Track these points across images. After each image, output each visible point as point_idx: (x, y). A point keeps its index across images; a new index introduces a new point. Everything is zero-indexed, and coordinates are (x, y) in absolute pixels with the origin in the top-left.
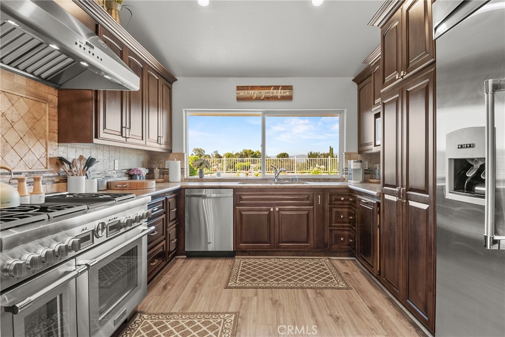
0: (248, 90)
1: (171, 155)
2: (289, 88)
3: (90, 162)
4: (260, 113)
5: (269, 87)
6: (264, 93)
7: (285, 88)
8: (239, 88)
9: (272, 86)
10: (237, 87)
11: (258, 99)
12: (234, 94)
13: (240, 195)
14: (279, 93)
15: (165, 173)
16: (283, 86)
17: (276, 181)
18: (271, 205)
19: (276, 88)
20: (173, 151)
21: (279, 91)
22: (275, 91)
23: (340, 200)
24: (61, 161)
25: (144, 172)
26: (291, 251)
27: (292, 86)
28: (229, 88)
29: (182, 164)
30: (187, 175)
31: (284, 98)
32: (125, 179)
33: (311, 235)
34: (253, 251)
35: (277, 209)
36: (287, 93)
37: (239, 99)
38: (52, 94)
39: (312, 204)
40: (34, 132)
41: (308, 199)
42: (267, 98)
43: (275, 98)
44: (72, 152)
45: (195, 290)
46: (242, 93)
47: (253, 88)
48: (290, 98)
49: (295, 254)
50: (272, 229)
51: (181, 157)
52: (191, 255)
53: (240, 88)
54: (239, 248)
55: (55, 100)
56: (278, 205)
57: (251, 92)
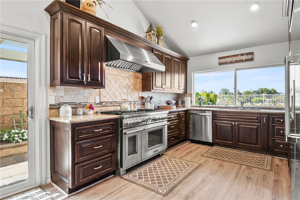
0: (225, 58)
1: (187, 95)
2: (252, 54)
3: (151, 98)
4: (234, 70)
5: (237, 55)
6: (234, 59)
7: (247, 54)
8: (220, 58)
9: (239, 55)
10: (219, 58)
11: (231, 62)
12: (217, 61)
14: (244, 58)
15: (183, 103)
16: (246, 53)
17: (242, 108)
18: (233, 121)
19: (242, 55)
20: (188, 93)
21: (244, 56)
22: (242, 57)
23: (280, 121)
24: (143, 98)
25: (174, 102)
26: (247, 148)
27: (253, 52)
28: (214, 59)
29: (191, 99)
30: (194, 104)
31: (247, 60)
32: (166, 105)
33: (259, 141)
36: (250, 57)
37: (220, 64)
38: (140, 75)
39: (260, 122)
40: (135, 89)
41: (257, 119)
42: (237, 62)
43: (242, 61)
44: (146, 94)
46: (222, 61)
47: (228, 57)
48: (252, 59)
49: (249, 151)
50: (234, 134)
51: (191, 95)
52: (193, 141)
53: (221, 58)
54: (215, 142)
55: (141, 77)
56: (237, 121)
57: (227, 60)
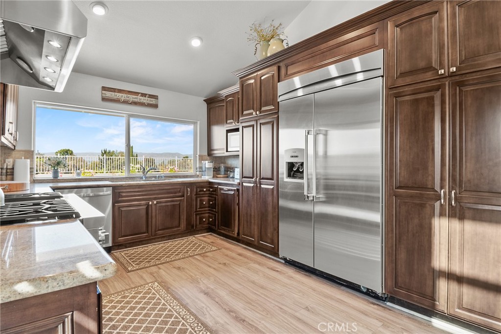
0: (115, 92)
2: (155, 97)
4: (125, 115)
5: (136, 93)
6: (132, 98)
7: (151, 96)
8: (104, 89)
9: (139, 93)
10: (103, 87)
11: (125, 102)
12: (98, 94)
13: (119, 193)
15: (9, 173)
16: (149, 95)
17: (144, 179)
18: (150, 199)
19: (144, 95)
20: (18, 149)
21: (146, 99)
22: (143, 98)
23: (203, 191)
26: (164, 237)
27: (157, 96)
29: (32, 163)
31: (150, 105)
33: (182, 221)
34: (129, 243)
35: (155, 202)
36: (153, 101)
37: (105, 99)
39: (183, 196)
41: (180, 192)
42: (135, 103)
43: (142, 104)
46: (109, 94)
47: (120, 91)
48: (156, 106)
49: (167, 239)
50: (150, 220)
51: (29, 155)
53: (107, 89)
56: (155, 199)
57: (119, 95)
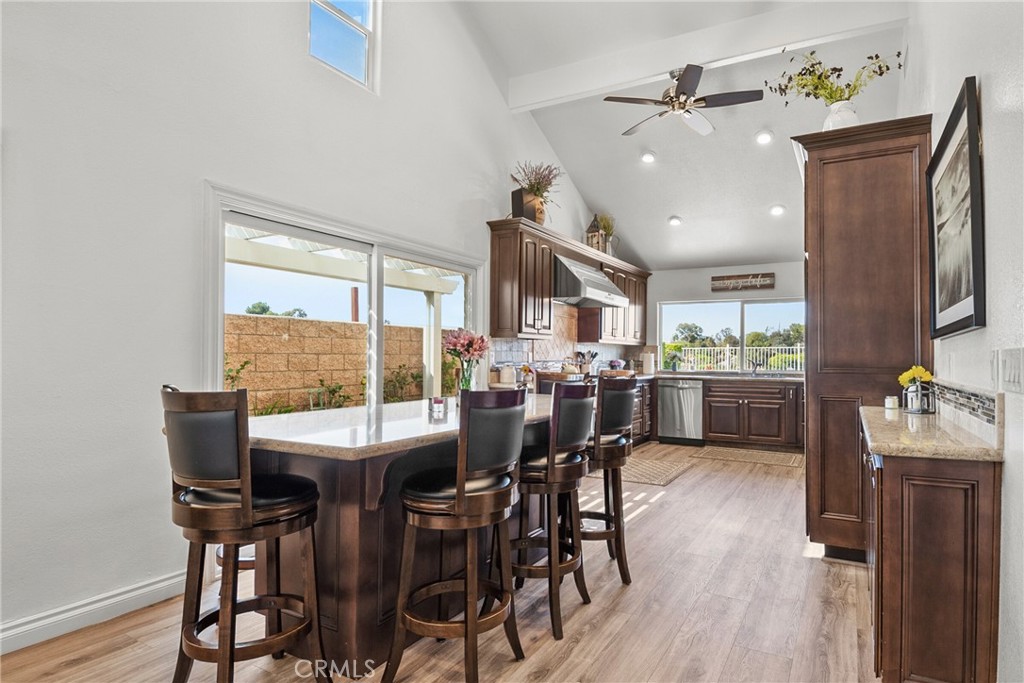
0: (724, 280)
1: (645, 349)
2: (771, 275)
3: (594, 356)
4: (738, 303)
5: (747, 276)
6: (741, 282)
7: (764, 276)
8: (714, 279)
9: (749, 275)
10: (712, 277)
11: (735, 289)
12: (709, 284)
13: (710, 386)
14: (758, 281)
15: (639, 365)
16: (762, 274)
17: (754, 375)
18: (740, 398)
19: (755, 276)
20: (647, 344)
21: (758, 279)
22: (754, 280)
24: (579, 354)
25: (623, 363)
26: (762, 445)
27: (773, 273)
28: (705, 278)
29: (656, 356)
30: (661, 367)
31: (763, 287)
32: (609, 369)
33: (783, 429)
35: (746, 402)
36: (768, 281)
37: (714, 290)
38: (575, 311)
39: (783, 398)
40: (570, 338)
41: (779, 393)
42: (745, 288)
43: (754, 287)
44: (584, 348)
45: (665, 455)
46: (718, 284)
47: (729, 278)
48: (771, 286)
49: (767, 448)
50: (741, 421)
51: (654, 349)
52: (664, 440)
53: (716, 279)
54: (708, 438)
55: (576, 315)
56: (747, 398)
57: (727, 282)
